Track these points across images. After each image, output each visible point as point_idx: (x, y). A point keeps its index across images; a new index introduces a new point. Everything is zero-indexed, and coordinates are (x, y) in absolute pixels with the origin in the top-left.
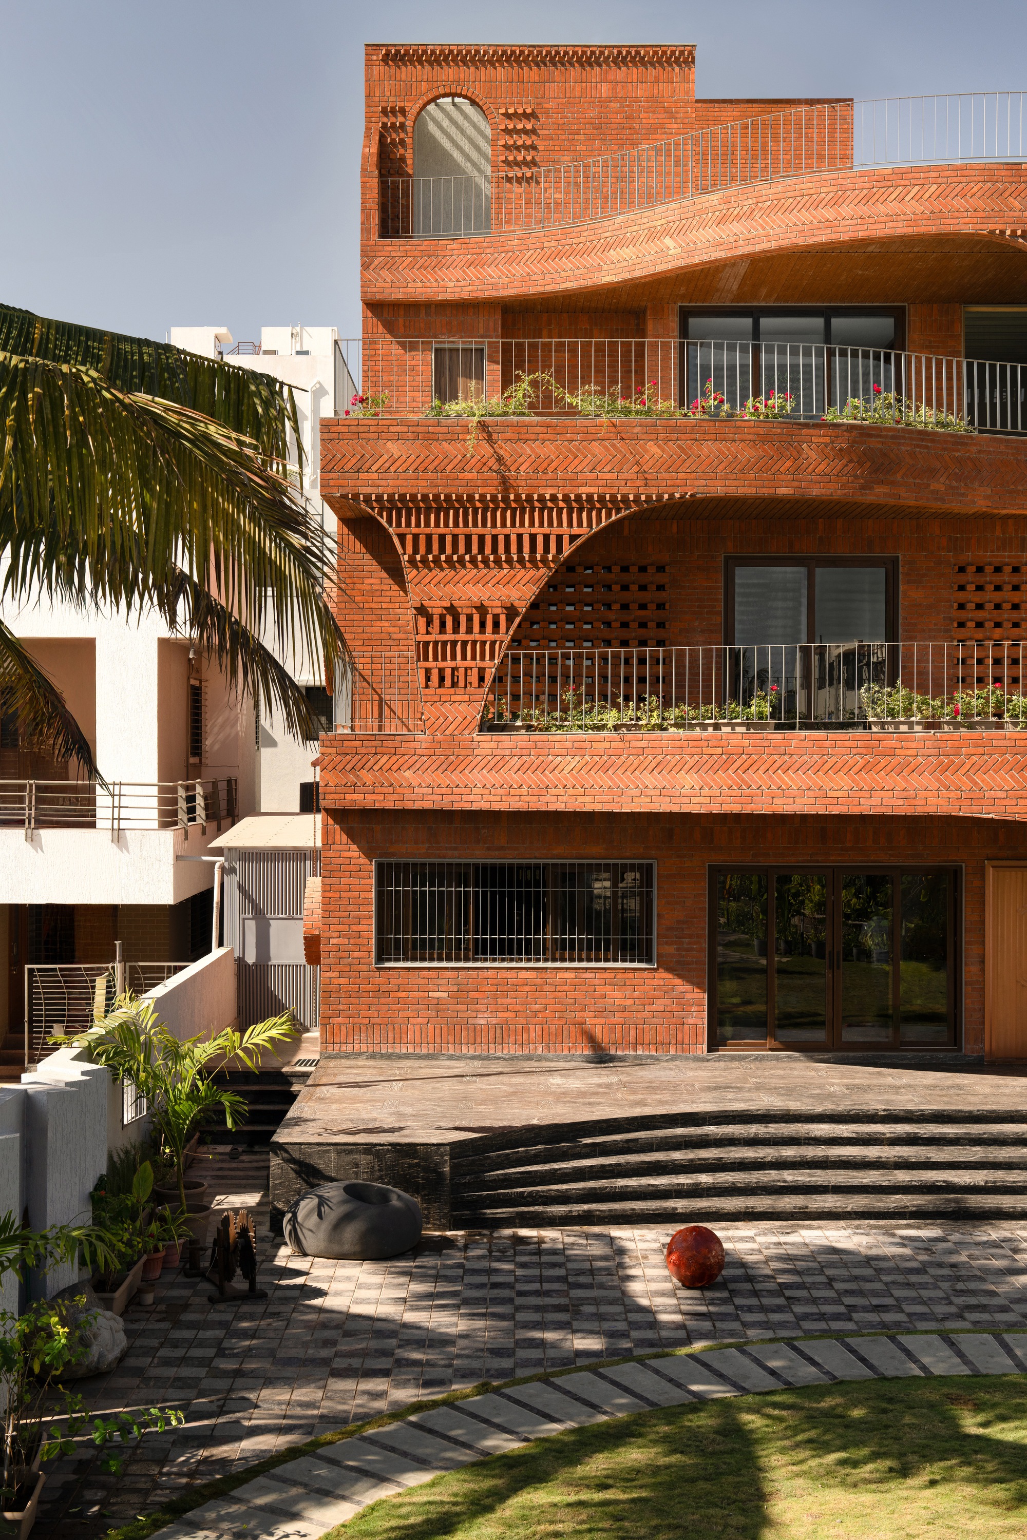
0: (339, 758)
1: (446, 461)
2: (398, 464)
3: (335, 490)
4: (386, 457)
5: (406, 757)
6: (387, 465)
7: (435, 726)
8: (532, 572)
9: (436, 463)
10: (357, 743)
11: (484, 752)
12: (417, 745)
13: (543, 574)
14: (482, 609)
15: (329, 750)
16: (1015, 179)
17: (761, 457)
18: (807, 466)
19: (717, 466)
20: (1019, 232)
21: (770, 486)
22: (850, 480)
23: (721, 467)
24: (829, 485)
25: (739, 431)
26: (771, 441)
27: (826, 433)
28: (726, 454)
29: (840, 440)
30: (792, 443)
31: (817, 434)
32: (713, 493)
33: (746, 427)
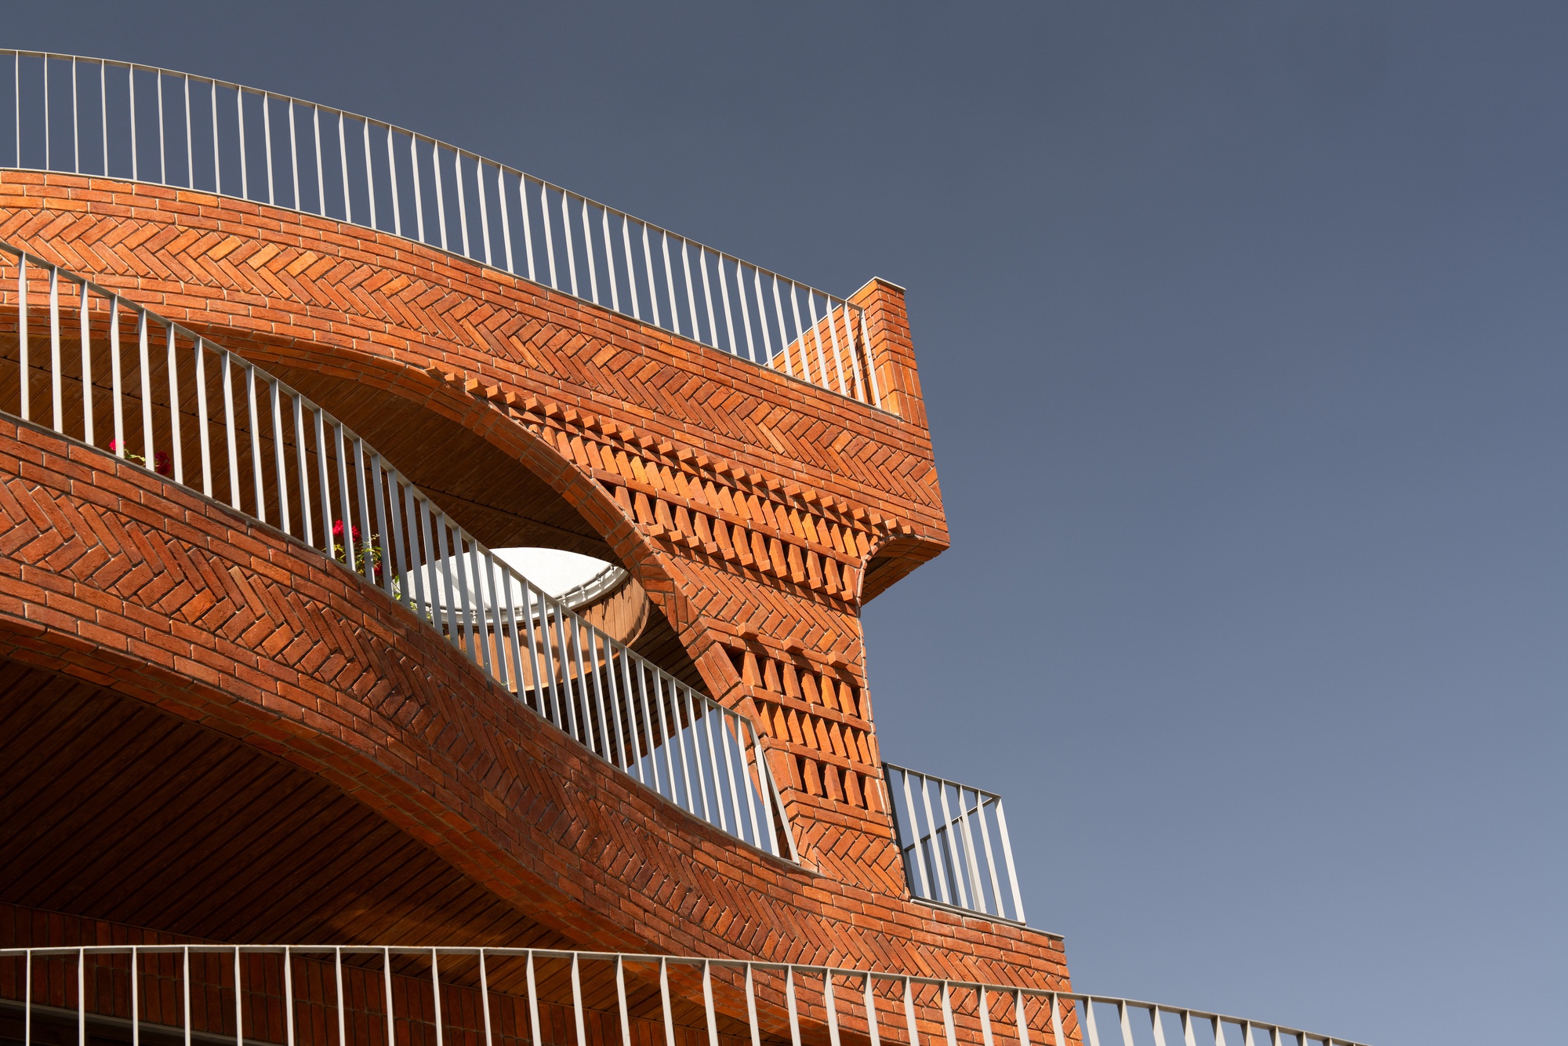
16: (471, 291)
17: (134, 562)
18: (246, 625)
19: (22, 546)
20: (492, 391)
21: (159, 643)
22: (340, 698)
23: (33, 551)
24: (296, 694)
25: (77, 471)
26: (157, 529)
27: (280, 559)
28: (45, 521)
29: (311, 588)
30: (207, 553)
31: (261, 554)
32: (11, 614)
33: (93, 468)
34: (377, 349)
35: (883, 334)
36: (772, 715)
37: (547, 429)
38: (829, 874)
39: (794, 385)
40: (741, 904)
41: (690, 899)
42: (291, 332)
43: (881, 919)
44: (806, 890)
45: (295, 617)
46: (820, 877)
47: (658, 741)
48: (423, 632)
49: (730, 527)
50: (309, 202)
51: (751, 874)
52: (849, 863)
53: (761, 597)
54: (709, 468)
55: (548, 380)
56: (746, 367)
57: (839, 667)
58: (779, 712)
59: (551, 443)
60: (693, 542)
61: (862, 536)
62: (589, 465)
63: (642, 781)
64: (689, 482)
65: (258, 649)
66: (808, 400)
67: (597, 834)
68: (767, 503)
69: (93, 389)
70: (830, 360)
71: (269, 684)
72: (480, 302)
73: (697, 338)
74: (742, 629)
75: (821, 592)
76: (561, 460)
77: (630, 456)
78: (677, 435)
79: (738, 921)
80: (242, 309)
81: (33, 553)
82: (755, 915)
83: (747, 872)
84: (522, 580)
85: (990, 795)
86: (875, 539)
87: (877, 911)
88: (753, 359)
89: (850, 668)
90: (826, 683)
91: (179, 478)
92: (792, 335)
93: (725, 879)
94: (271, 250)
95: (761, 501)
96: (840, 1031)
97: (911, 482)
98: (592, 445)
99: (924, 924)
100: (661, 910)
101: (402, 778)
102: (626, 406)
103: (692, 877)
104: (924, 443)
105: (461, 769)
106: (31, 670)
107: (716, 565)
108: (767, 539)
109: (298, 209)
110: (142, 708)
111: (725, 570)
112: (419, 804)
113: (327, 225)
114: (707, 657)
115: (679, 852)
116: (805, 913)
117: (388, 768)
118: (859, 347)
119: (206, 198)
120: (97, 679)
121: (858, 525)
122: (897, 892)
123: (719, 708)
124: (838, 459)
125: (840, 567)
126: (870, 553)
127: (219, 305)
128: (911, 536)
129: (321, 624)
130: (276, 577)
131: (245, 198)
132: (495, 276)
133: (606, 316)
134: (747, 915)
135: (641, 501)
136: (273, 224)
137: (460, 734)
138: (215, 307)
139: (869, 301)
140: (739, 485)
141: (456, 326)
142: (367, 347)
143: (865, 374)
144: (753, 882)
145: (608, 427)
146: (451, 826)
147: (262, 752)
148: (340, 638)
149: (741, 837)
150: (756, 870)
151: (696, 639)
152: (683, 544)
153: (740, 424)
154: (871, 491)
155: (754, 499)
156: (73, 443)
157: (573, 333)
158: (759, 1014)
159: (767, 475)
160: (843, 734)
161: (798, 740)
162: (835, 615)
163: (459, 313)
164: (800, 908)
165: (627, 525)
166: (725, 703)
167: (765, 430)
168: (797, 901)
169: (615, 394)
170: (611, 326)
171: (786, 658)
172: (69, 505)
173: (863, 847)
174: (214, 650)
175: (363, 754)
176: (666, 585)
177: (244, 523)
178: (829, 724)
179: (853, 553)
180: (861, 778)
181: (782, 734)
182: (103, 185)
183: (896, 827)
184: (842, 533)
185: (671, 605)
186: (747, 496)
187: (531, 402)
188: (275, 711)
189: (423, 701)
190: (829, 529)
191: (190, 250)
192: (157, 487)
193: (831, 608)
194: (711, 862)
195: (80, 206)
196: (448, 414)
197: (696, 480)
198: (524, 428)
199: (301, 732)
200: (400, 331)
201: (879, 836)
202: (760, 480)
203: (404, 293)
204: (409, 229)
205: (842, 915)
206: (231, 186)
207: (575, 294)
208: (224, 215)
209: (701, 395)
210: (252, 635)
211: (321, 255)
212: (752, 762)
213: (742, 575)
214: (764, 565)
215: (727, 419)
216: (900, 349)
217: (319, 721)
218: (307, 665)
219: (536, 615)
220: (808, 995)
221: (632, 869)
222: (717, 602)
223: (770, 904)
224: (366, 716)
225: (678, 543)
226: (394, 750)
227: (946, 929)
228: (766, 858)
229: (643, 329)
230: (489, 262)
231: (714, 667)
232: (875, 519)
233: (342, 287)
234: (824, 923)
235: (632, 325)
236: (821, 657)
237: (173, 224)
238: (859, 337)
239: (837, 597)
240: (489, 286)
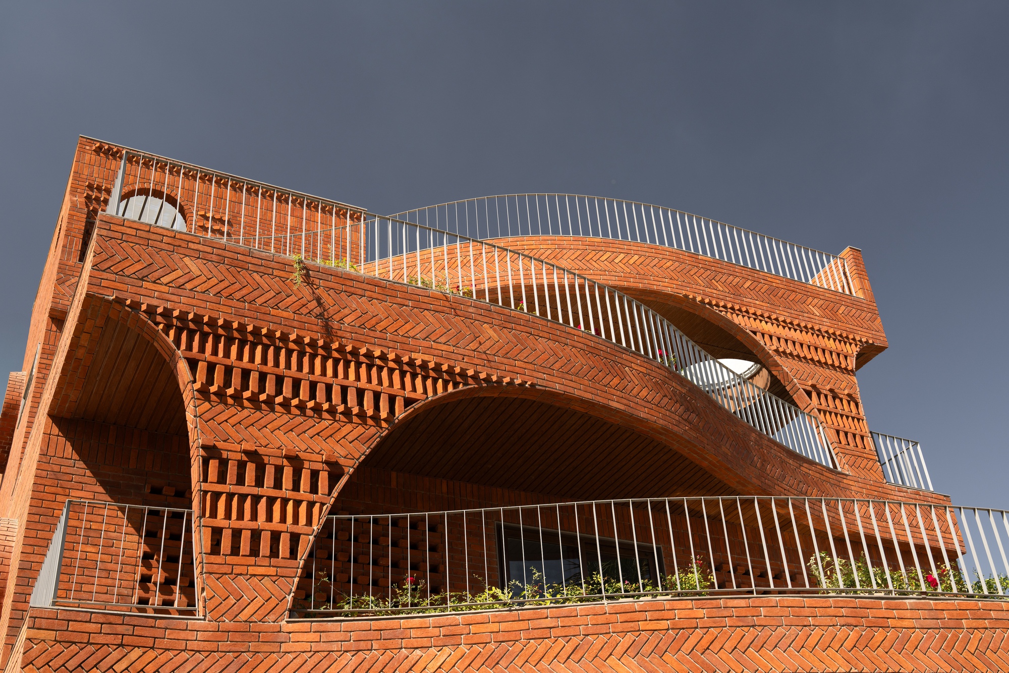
0: (58, 648)
1: (256, 293)
2: (196, 282)
3: (108, 292)
4: (179, 273)
5: (171, 654)
6: (182, 281)
7: (223, 608)
8: (360, 429)
9: (244, 292)
10: (92, 627)
11: (298, 647)
12: (191, 636)
13: (374, 434)
14: (296, 462)
15: (43, 634)
16: (696, 264)
17: (592, 367)
18: (632, 388)
19: (554, 364)
20: (707, 301)
21: (603, 396)
22: (668, 413)
23: (557, 365)
24: (652, 412)
25: (569, 337)
26: (599, 355)
27: (642, 364)
28: (560, 355)
29: (654, 374)
30: (616, 363)
31: (635, 362)
32: (552, 388)
33: (575, 335)
34: (664, 288)
35: (854, 268)
36: (825, 415)
37: (729, 313)
38: (854, 474)
39: (821, 290)
40: (820, 487)
41: (801, 485)
42: (632, 285)
43: (875, 491)
44: (845, 481)
45: (649, 384)
46: (850, 476)
47: (783, 426)
48: (695, 388)
49: (802, 345)
50: (634, 237)
51: (823, 475)
52: (861, 470)
53: (816, 371)
54: (791, 323)
55: (727, 295)
56: (802, 284)
57: (849, 395)
58: (828, 413)
59: (731, 318)
60: (788, 351)
61: (853, 345)
62: (746, 325)
63: (778, 441)
64: (784, 329)
65: (638, 397)
66: (827, 295)
67: (764, 461)
68: (815, 335)
69: (562, 312)
70: (833, 279)
71: (643, 409)
72: (700, 268)
73: (781, 275)
74: (810, 383)
75: (839, 367)
76: (735, 324)
77: (761, 321)
78: (778, 312)
79: (820, 493)
80: (613, 278)
81: (557, 366)
82: (826, 491)
83: (821, 474)
84: (727, 368)
85: (914, 442)
86: (858, 346)
87: (874, 488)
88: (804, 281)
89: (853, 395)
90: (845, 402)
91: (603, 336)
92: (818, 271)
93: (813, 477)
94: (622, 256)
95: (813, 334)
96: (864, 535)
97: (871, 323)
98: (746, 318)
99: (893, 493)
100: (791, 490)
101: (693, 442)
102: (757, 302)
103: (801, 477)
104: (874, 308)
105: (713, 438)
106: (559, 408)
107: (798, 359)
108: (816, 349)
109: (630, 240)
110: (598, 420)
111: (801, 361)
112: (699, 451)
113: (641, 245)
114: (797, 394)
115: (795, 467)
116: (846, 490)
117: (688, 438)
118: (845, 273)
119: (597, 239)
120: (583, 410)
121: (851, 341)
122: (881, 480)
123: (804, 413)
124: (841, 316)
125: (846, 357)
126: (857, 351)
127: (605, 277)
128: (872, 344)
129: (658, 387)
130: (641, 370)
131: (611, 238)
132: (704, 258)
133: (747, 269)
134: (823, 491)
135: (767, 337)
136: (622, 246)
137: (711, 425)
138: (604, 278)
139: (847, 256)
140: (803, 329)
141: (691, 278)
142: (660, 288)
143: (848, 284)
144: (824, 478)
145: (752, 311)
146: (711, 459)
147: (641, 434)
148: (666, 391)
149: (817, 461)
150: (825, 473)
151: (792, 388)
152: (784, 352)
153: (802, 306)
154: (855, 328)
155: (810, 334)
156: (567, 327)
157: (735, 277)
158: (831, 528)
159: (814, 325)
160: (853, 421)
161: (836, 424)
162: (846, 376)
163: (692, 273)
164: (843, 488)
165: (762, 346)
166: (806, 411)
167: (811, 307)
168: (841, 485)
169: (753, 298)
170: (749, 273)
171: (828, 393)
172: (568, 349)
173: (866, 464)
174: (622, 398)
175: (678, 433)
176: (779, 368)
177: (628, 351)
178: (847, 417)
179: (850, 352)
180: (862, 437)
181: (830, 422)
182: (561, 238)
183: (878, 456)
184: (845, 344)
185: (781, 376)
186: (807, 333)
187: (722, 304)
188: (645, 419)
189: (697, 413)
190: (840, 343)
191: (593, 259)
192: (597, 340)
193: (844, 373)
194: (807, 471)
195: (553, 247)
196: (691, 311)
197: (787, 328)
198: (720, 313)
199: (655, 426)
200: (671, 281)
201: (871, 459)
202: (811, 326)
203: (671, 267)
204: (671, 243)
205: (860, 490)
206: (605, 234)
207: (734, 262)
208: (604, 245)
209: (785, 296)
210: (635, 392)
211: (640, 256)
212: (819, 433)
213: (808, 363)
214: (816, 358)
215: (796, 304)
216: (861, 273)
217: (661, 422)
218: (656, 401)
219: (734, 383)
220: (849, 521)
221: (778, 474)
222: (799, 373)
223: (832, 486)
224: (678, 419)
225: (782, 352)
226: (689, 432)
227: (902, 494)
228: (828, 469)
229: (761, 273)
230: (701, 253)
231: (800, 398)
232: (858, 338)
233: (648, 267)
234: (853, 493)
235: (757, 272)
236: (842, 392)
237: (587, 250)
238: (844, 270)
239: (846, 369)
240: (702, 262)
